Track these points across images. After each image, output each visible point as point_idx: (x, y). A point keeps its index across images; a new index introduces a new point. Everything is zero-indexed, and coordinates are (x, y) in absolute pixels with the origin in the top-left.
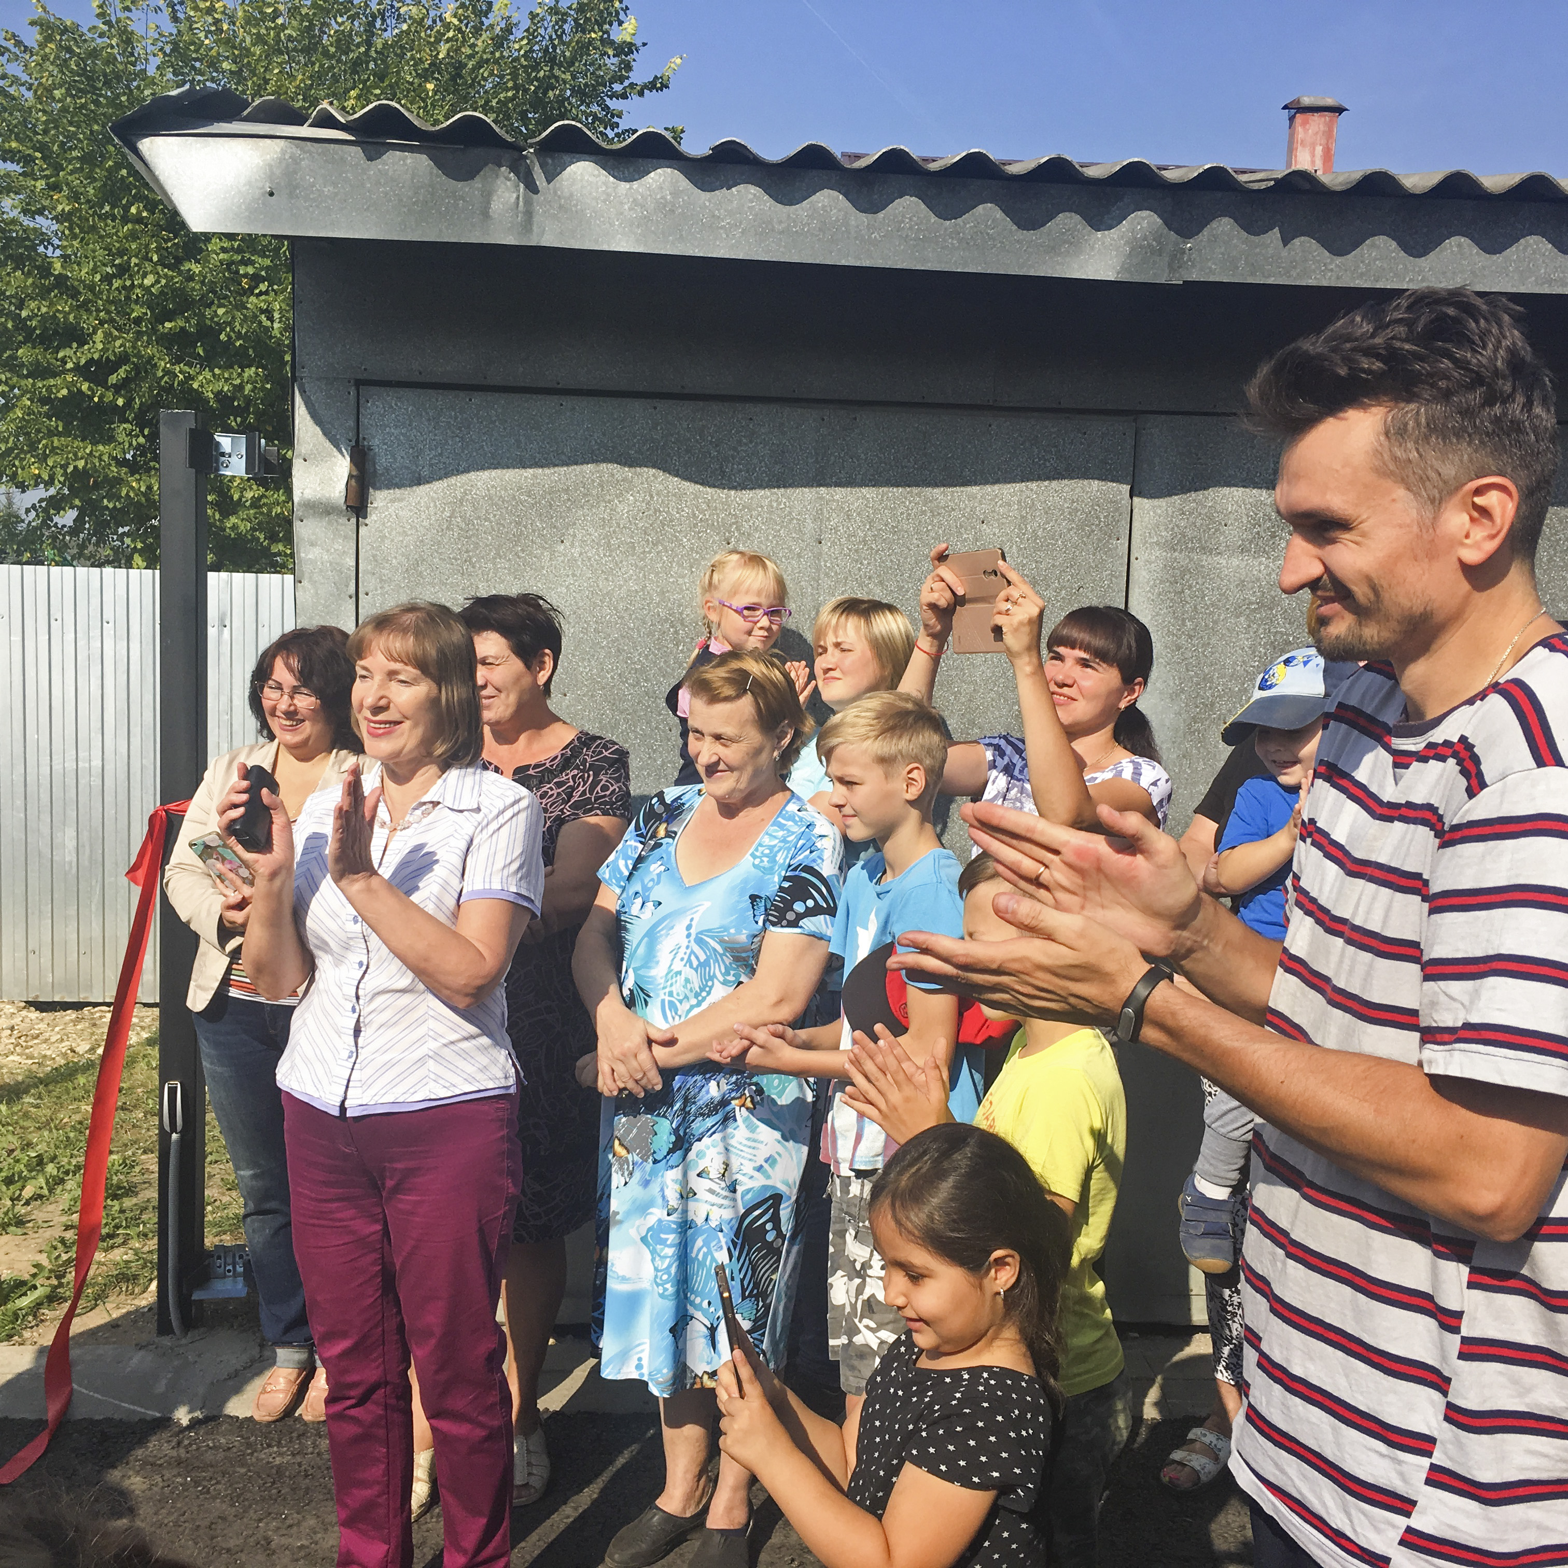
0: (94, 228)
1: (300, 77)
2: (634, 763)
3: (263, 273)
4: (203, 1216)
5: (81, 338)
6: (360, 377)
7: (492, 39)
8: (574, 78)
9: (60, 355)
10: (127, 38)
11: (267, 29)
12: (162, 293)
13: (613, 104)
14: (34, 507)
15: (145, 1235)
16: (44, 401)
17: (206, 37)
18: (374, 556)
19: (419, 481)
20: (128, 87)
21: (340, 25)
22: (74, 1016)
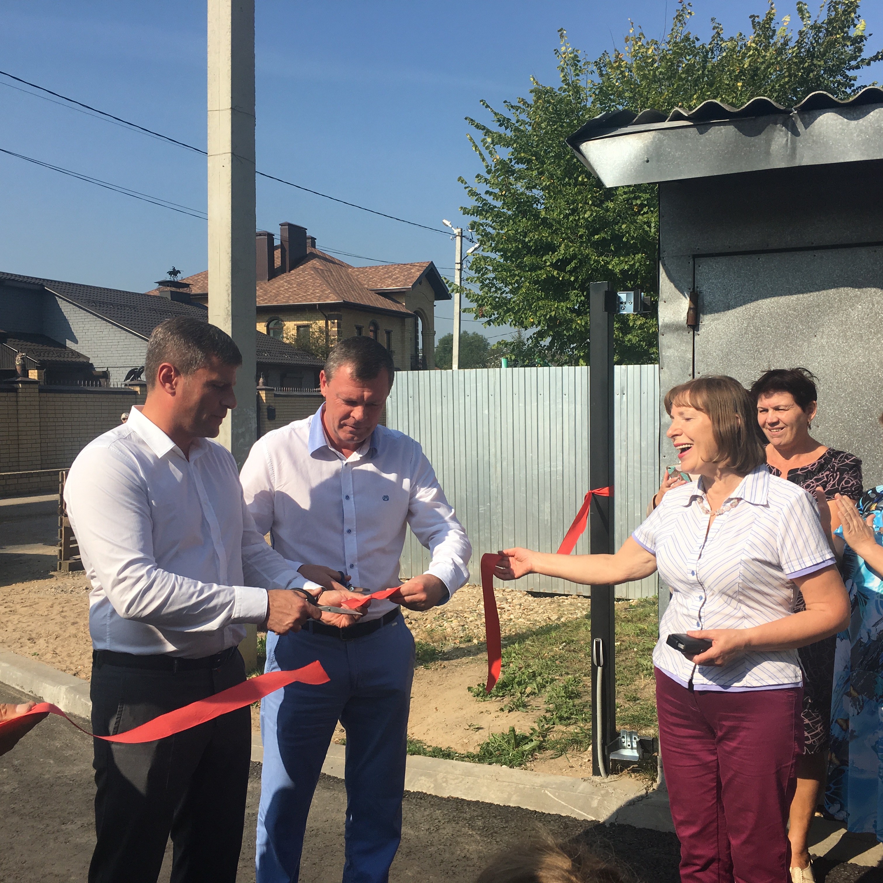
0: (560, 191)
1: (666, 93)
2: (864, 467)
3: (646, 202)
4: (615, 714)
5: (553, 249)
6: (695, 253)
7: (775, 51)
8: (826, 62)
9: (544, 259)
10: (577, 90)
11: (649, 71)
12: (594, 220)
13: (850, 73)
14: (531, 337)
15: (586, 720)
16: (536, 282)
17: (617, 82)
18: (703, 352)
19: (728, 307)
20: (577, 115)
21: (689, 60)
22: (550, 600)
